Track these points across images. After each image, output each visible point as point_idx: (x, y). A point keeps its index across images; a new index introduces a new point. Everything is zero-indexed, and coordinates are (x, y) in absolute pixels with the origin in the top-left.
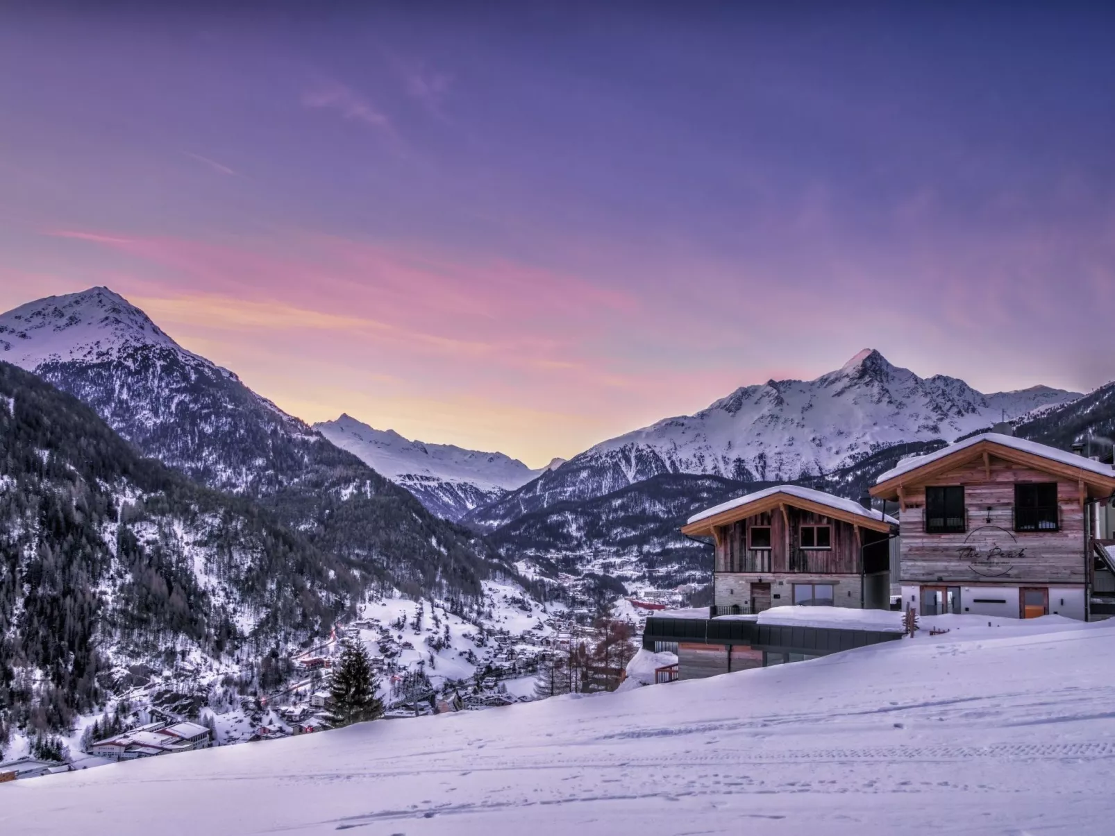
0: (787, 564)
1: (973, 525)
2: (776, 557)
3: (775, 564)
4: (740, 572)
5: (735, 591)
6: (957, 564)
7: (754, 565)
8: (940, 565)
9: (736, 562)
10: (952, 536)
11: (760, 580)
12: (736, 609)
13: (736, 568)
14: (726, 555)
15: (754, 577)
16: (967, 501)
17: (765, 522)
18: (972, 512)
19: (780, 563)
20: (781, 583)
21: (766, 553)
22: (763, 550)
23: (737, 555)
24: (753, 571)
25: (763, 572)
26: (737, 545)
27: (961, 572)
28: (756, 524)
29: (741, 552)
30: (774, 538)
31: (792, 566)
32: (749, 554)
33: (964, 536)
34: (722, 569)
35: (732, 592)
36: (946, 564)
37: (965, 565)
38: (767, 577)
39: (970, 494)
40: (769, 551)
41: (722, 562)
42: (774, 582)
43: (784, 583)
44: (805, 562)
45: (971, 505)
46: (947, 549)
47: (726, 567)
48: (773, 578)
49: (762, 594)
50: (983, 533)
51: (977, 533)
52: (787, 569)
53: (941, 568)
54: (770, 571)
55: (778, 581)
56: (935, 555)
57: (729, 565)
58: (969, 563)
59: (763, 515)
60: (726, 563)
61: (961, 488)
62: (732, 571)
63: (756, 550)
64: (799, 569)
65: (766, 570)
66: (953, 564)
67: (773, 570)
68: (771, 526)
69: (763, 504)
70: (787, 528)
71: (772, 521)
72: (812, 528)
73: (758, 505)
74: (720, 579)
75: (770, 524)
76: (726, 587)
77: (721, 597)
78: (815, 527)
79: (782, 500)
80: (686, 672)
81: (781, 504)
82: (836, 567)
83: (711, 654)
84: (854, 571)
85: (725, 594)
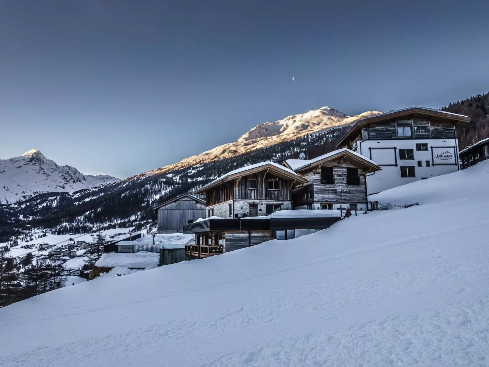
0: (264, 196)
1: (336, 181)
2: (259, 193)
3: (259, 196)
4: (245, 199)
5: (243, 208)
6: (332, 195)
7: (251, 196)
8: (327, 196)
9: (243, 195)
10: (329, 185)
11: (254, 203)
12: (245, 215)
13: (243, 197)
14: (239, 191)
15: (251, 201)
16: (334, 173)
17: (255, 178)
18: (336, 177)
19: (262, 196)
20: (262, 204)
21: (256, 191)
22: (254, 190)
23: (243, 191)
24: (251, 199)
25: (254, 199)
26: (243, 187)
27: (333, 198)
28: (251, 178)
29: (245, 191)
30: (259, 186)
31: (266, 197)
32: (248, 191)
33: (333, 185)
34: (237, 197)
35: (242, 207)
36: (328, 195)
37: (334, 196)
38: (257, 201)
39: (334, 170)
40: (257, 190)
41: (237, 194)
42: (259, 204)
43: (263, 204)
44: (271, 195)
45: (335, 174)
46: (328, 190)
47: (239, 197)
48: (259, 202)
49: (253, 209)
50: (339, 184)
51: (337, 184)
52: (264, 198)
53: (327, 197)
54: (257, 199)
55: (261, 203)
56: (325, 192)
57: (240, 196)
58: (335, 195)
59: (254, 174)
60: (239, 195)
61: (331, 169)
62: (242, 199)
63: (252, 190)
64: (269, 198)
65: (256, 198)
66: (330, 195)
67: (258, 198)
68: (257, 180)
69: (262, 168)
70: (264, 181)
71: (258, 177)
72: (273, 182)
73: (260, 169)
74: (237, 202)
75: (257, 179)
76: (239, 206)
77: (237, 210)
78: (274, 181)
79: (269, 167)
80: (230, 245)
81: (268, 169)
82: (282, 198)
83: (241, 235)
84: (288, 200)
85: (239, 209)
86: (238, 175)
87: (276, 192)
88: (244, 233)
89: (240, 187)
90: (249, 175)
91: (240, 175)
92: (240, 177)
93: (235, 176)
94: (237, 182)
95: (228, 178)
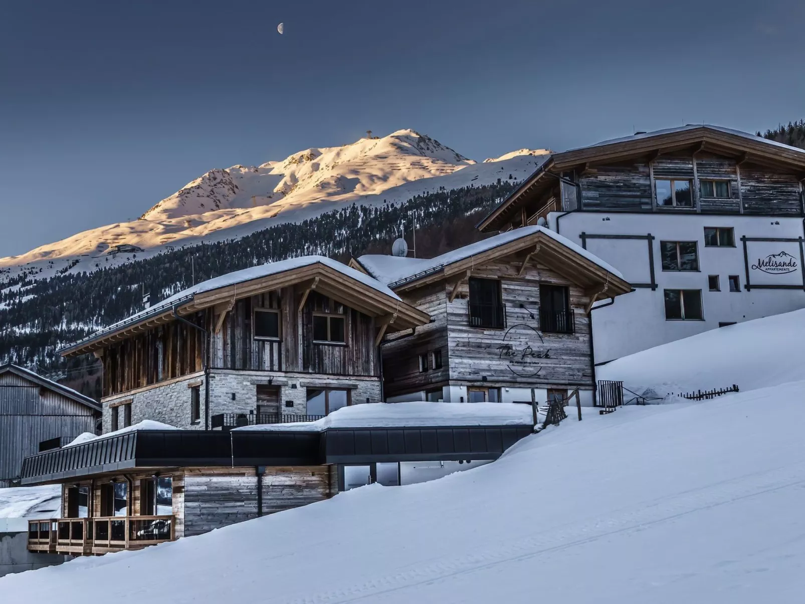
0: (300, 362)
1: (510, 321)
2: (287, 350)
3: (287, 361)
4: (243, 370)
5: (237, 396)
6: (498, 362)
7: (260, 361)
8: (484, 363)
9: (239, 356)
10: (492, 332)
11: (270, 381)
12: (242, 419)
13: (238, 364)
14: (225, 344)
15: (263, 377)
16: (504, 296)
17: (275, 305)
18: (509, 309)
19: (294, 362)
20: (294, 386)
21: (275, 346)
22: (272, 342)
23: (239, 345)
24: (260, 368)
25: (272, 370)
26: (239, 333)
27: (501, 371)
28: (263, 306)
29: (245, 343)
30: (287, 330)
31: (306, 366)
32: (254, 346)
33: (503, 333)
34: (220, 364)
35: (234, 395)
36: (488, 362)
37: (503, 365)
38: (279, 378)
39: (506, 289)
40: (280, 343)
41: (220, 354)
42: (286, 385)
43: (298, 386)
44: (321, 360)
45: (507, 301)
46: (489, 346)
47: (225, 362)
48: (285, 379)
49: (268, 401)
50: (518, 331)
51: (512, 331)
52: (300, 368)
53: (485, 367)
54: (280, 370)
55: (290, 383)
56: (479, 353)
57: (229, 359)
58: (507, 363)
59: (272, 293)
60: (225, 356)
61: (497, 283)
62: (233, 368)
63: (264, 341)
64: (314, 369)
65: (276, 368)
66: (494, 362)
67: (284, 368)
68: (281, 312)
69: (299, 275)
70: (300, 315)
71: (283, 302)
72: (326, 318)
73: (294, 277)
74: (217, 378)
75: (279, 306)
76: (225, 390)
77: (218, 404)
78: (329, 317)
79: (320, 273)
80: (198, 511)
81: (317, 279)
82: (354, 368)
83: (234, 481)
84: (372, 374)
85: (224, 399)
86: (226, 294)
87: (337, 349)
88: (243, 474)
89: (229, 332)
90: (256, 296)
91: (232, 293)
92: (233, 301)
93: (218, 296)
94: (219, 316)
95: (197, 301)
